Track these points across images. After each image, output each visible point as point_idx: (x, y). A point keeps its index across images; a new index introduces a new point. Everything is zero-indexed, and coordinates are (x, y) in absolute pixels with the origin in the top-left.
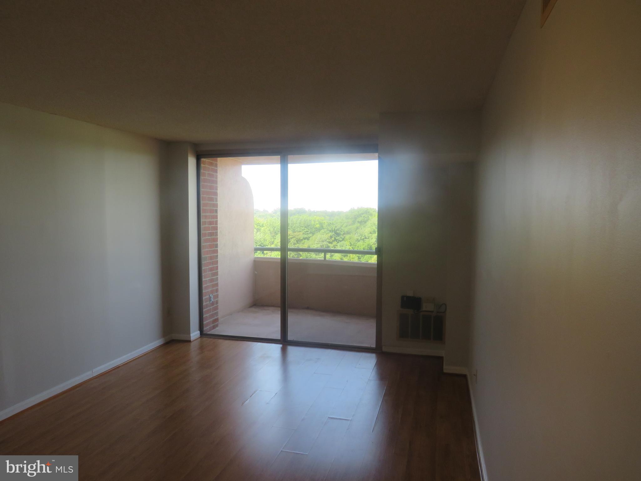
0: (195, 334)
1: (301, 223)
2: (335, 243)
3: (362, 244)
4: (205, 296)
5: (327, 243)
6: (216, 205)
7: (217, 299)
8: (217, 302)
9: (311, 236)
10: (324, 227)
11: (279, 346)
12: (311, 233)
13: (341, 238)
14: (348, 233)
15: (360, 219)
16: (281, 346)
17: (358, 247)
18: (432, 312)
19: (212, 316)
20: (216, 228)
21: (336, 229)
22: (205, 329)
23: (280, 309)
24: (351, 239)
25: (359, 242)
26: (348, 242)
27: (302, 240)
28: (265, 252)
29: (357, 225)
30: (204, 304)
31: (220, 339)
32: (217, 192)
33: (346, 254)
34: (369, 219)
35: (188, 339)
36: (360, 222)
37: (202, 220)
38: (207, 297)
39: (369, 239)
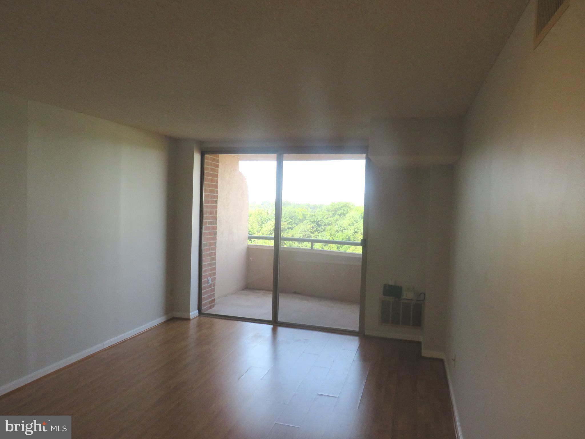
0: (194, 313)
1: (286, 214)
2: (316, 233)
3: (341, 235)
4: (204, 279)
5: (310, 233)
6: (217, 197)
7: (214, 282)
8: (214, 285)
9: (294, 227)
10: (307, 219)
11: (271, 326)
12: (295, 223)
13: (322, 228)
14: (329, 224)
15: (339, 212)
16: (272, 326)
17: (337, 237)
18: (412, 300)
19: (210, 297)
20: (216, 218)
21: (317, 220)
22: (203, 308)
23: (272, 293)
24: (331, 229)
25: (338, 233)
26: (328, 232)
27: (286, 229)
28: (253, 240)
29: (337, 217)
30: (203, 286)
31: (217, 318)
32: (218, 185)
33: (326, 244)
34: (348, 212)
35: (187, 317)
36: (340, 215)
37: (204, 210)
38: (206, 279)
39: (347, 231)
